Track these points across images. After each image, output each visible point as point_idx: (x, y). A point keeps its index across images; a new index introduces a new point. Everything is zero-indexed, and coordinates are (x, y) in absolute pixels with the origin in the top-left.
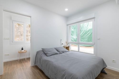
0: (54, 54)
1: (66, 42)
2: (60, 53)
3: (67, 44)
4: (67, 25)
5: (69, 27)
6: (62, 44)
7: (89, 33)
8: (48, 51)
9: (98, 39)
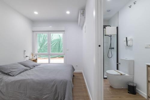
0: (23, 71)
1: (32, 54)
2: (29, 69)
3: (35, 57)
4: (33, 31)
5: (35, 34)
6: (26, 56)
7: (54, 44)
8: (11, 68)
9: (67, 50)
